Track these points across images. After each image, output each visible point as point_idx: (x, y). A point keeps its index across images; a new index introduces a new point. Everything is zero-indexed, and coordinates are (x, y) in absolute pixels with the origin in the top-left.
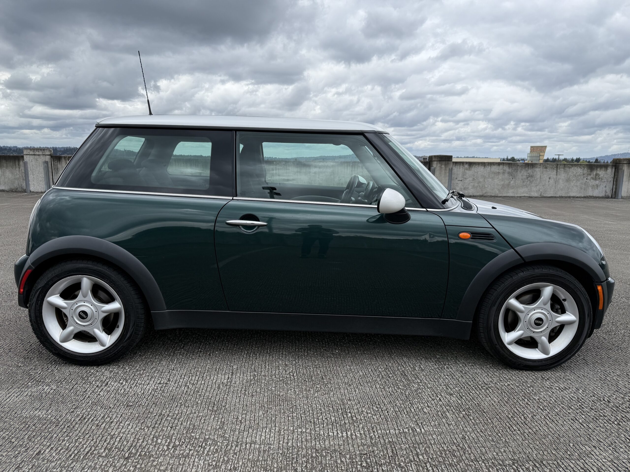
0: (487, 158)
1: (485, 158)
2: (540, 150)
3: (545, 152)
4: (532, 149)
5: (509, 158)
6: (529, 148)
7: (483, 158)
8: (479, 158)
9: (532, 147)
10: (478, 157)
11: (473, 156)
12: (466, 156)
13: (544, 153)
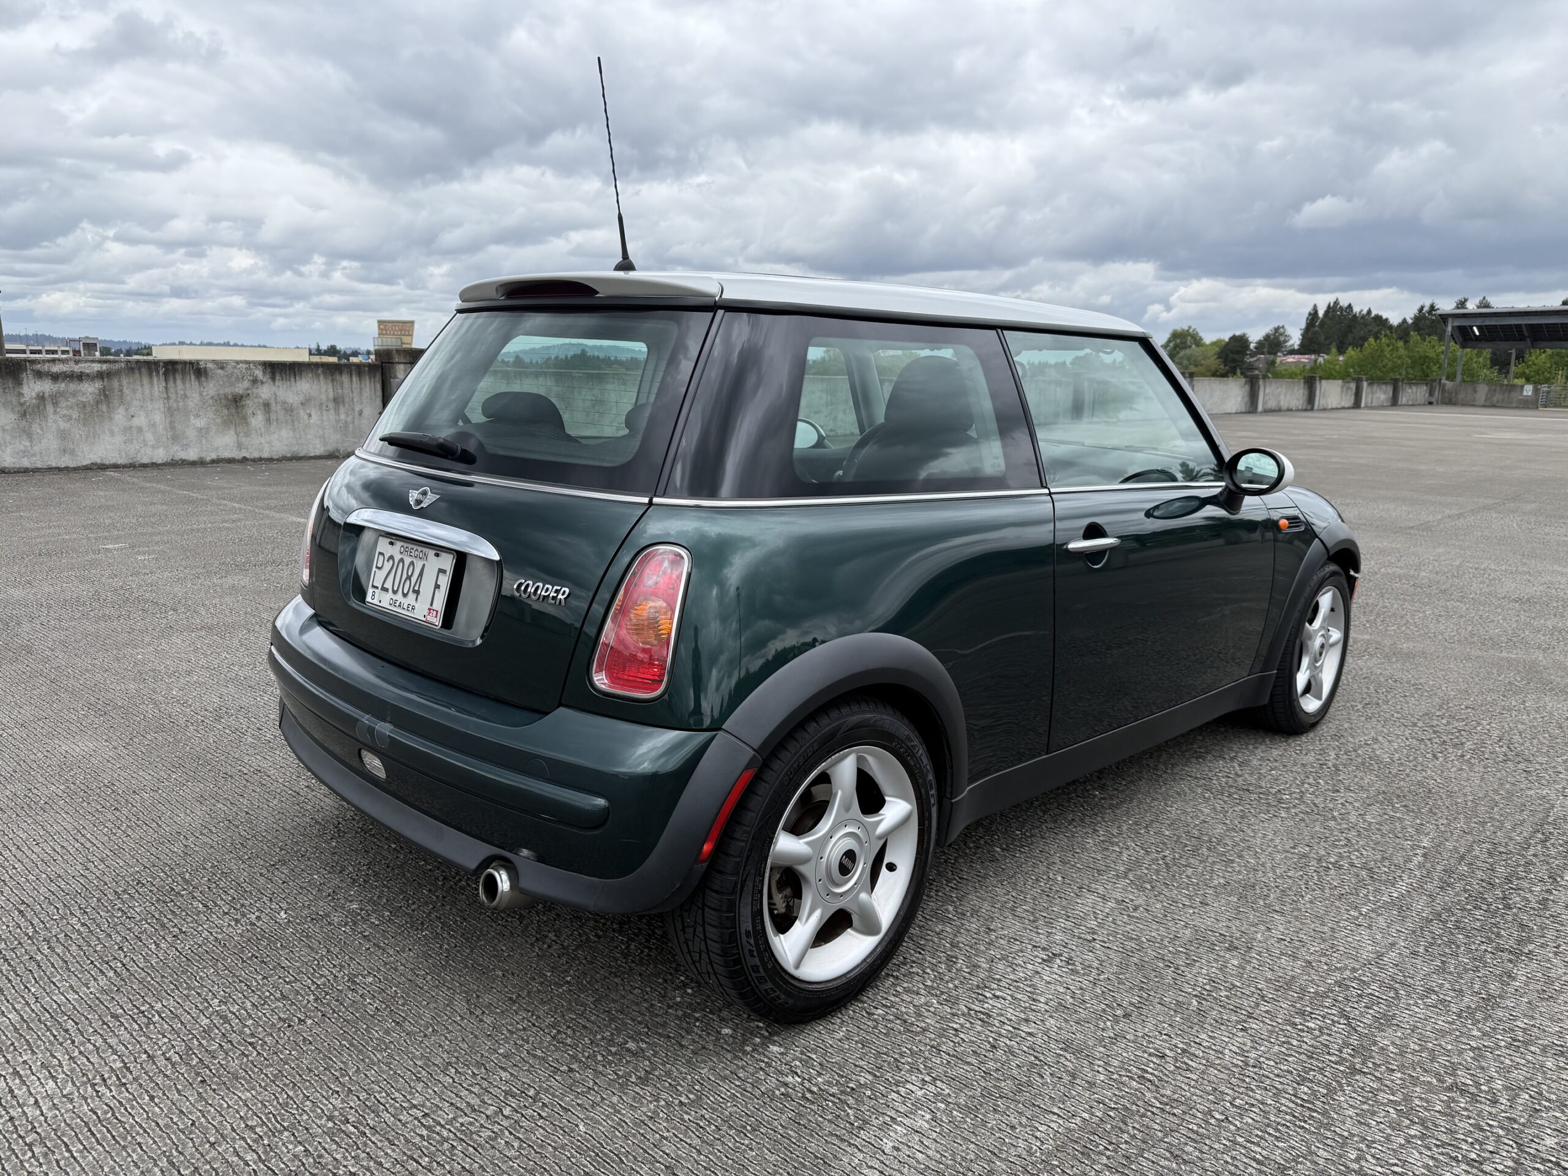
0: (265, 347)
1: (260, 346)
2: (401, 330)
3: (412, 335)
4: (382, 327)
5: (324, 347)
6: (376, 324)
7: (252, 346)
8: (242, 346)
9: (380, 322)
10: (240, 344)
11: (226, 341)
12: (206, 341)
13: (410, 338)
